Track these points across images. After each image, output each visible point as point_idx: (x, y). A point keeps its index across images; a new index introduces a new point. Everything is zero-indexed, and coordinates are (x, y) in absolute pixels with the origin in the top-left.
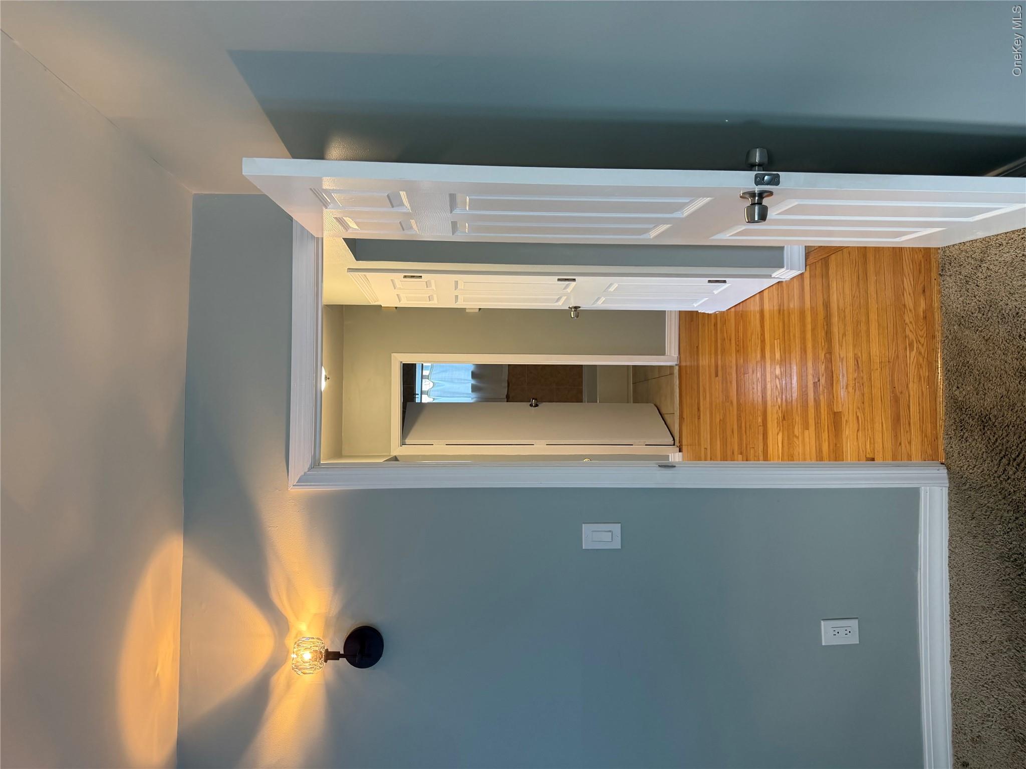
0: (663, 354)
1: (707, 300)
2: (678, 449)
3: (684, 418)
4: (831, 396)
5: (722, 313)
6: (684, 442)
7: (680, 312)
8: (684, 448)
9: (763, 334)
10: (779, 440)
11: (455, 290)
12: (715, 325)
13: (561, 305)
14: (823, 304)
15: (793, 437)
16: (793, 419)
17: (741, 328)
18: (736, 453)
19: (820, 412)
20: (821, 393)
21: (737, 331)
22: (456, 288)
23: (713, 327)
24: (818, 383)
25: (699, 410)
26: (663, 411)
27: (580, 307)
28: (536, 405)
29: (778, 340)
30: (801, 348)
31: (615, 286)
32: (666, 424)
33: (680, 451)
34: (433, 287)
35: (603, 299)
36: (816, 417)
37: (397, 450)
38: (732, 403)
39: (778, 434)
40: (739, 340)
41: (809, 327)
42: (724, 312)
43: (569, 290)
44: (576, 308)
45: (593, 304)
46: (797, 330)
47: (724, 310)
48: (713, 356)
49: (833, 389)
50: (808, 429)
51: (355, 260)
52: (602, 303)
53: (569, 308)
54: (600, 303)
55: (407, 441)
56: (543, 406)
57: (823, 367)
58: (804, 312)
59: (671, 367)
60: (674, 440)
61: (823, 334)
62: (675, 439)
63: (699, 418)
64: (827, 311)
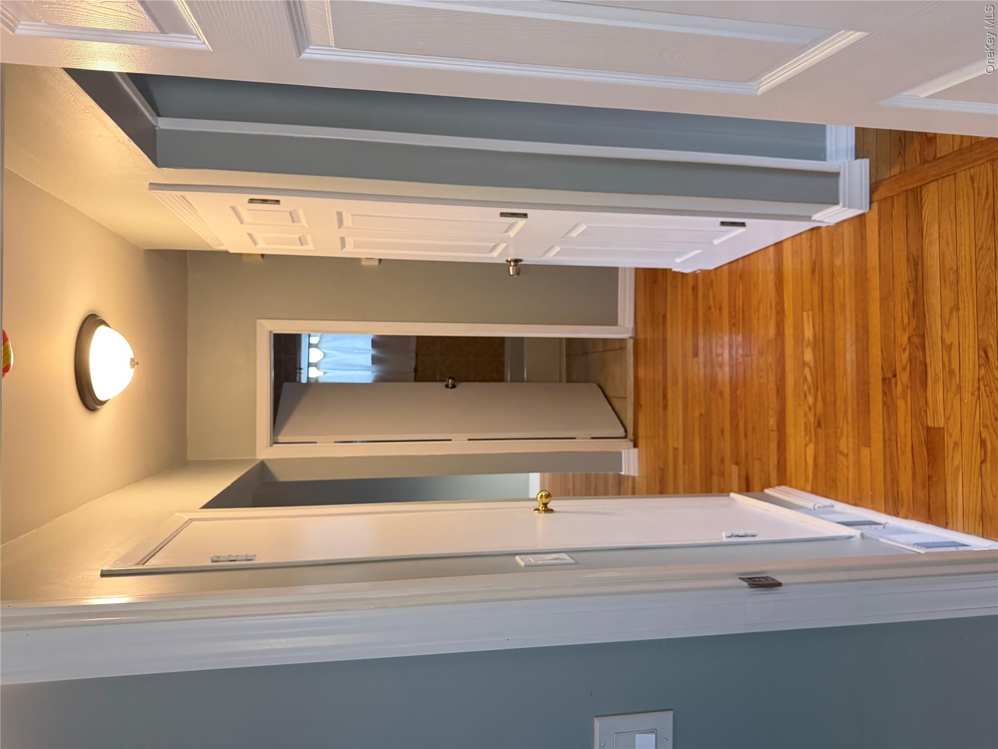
0: (615, 323)
1: (700, 253)
2: (632, 444)
3: (641, 406)
4: (922, 402)
5: (706, 273)
6: (641, 433)
7: (637, 270)
8: (641, 442)
9: (780, 302)
10: (808, 454)
11: (340, 227)
12: (695, 288)
13: (496, 256)
14: (908, 259)
15: (836, 453)
16: (836, 428)
17: (740, 292)
18: (727, 461)
19: (896, 424)
20: (898, 395)
21: (732, 295)
22: (341, 223)
23: (690, 291)
24: (893, 380)
25: (665, 397)
26: (610, 393)
27: (521, 260)
28: (454, 386)
29: (810, 313)
30: (857, 325)
31: (582, 228)
32: (614, 409)
33: (635, 446)
34: (304, 222)
35: (557, 249)
36: (887, 430)
37: (265, 452)
38: (721, 394)
39: (806, 445)
40: (735, 310)
41: (875, 294)
42: (709, 271)
43: (512, 234)
44: (516, 261)
45: (540, 257)
46: (847, 297)
47: (711, 267)
48: (690, 329)
49: (925, 390)
50: (870, 447)
51: (156, 167)
52: (554, 256)
53: (507, 261)
54: (551, 254)
55: (281, 438)
56: (463, 387)
57: (905, 356)
58: (866, 272)
59: (622, 341)
60: (626, 431)
61: (906, 305)
62: (628, 429)
63: (665, 407)
64: (916, 270)
